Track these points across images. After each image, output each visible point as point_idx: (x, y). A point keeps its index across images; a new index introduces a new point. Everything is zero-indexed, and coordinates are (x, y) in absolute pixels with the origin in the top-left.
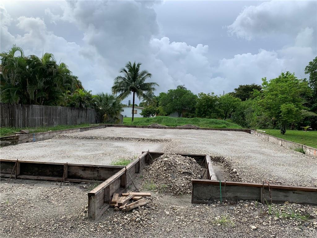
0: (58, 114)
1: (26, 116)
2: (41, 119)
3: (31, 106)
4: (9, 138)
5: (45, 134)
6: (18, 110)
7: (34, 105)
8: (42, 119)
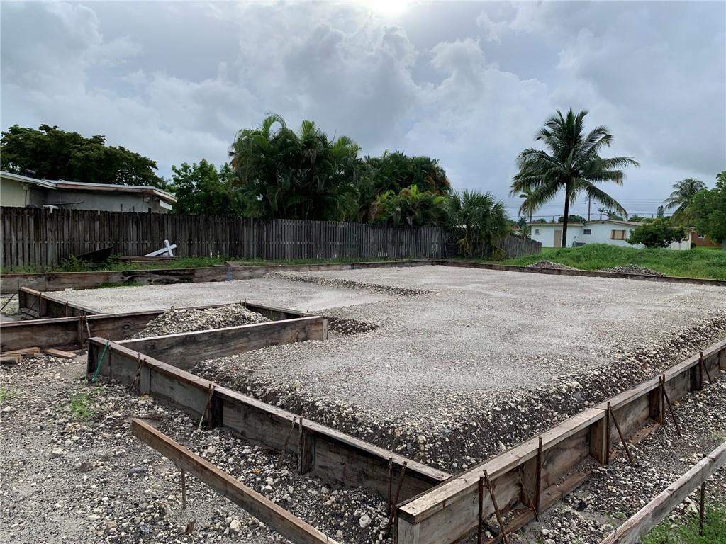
0: (338, 237)
1: (265, 239)
2: (298, 246)
3: (274, 223)
4: (175, 272)
5: (255, 269)
6: (248, 228)
7: (280, 220)
8: (301, 245)
